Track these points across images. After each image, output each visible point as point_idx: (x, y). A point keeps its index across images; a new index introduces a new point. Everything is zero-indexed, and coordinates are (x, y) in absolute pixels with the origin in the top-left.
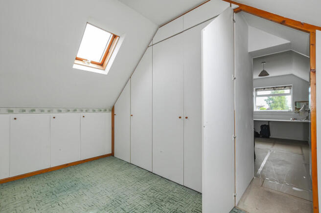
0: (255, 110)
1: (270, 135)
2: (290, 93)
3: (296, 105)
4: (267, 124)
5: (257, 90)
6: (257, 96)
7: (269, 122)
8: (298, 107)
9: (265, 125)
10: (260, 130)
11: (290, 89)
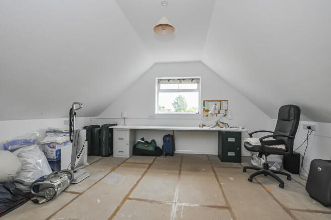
0: (156, 113)
1: (175, 150)
2: (198, 89)
3: (204, 106)
4: (172, 134)
5: (160, 81)
6: (159, 90)
7: (173, 131)
8: (206, 109)
9: (169, 135)
10: (163, 144)
11: (198, 83)
